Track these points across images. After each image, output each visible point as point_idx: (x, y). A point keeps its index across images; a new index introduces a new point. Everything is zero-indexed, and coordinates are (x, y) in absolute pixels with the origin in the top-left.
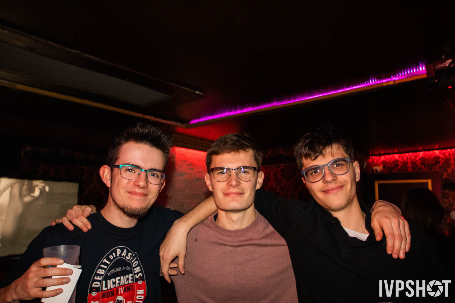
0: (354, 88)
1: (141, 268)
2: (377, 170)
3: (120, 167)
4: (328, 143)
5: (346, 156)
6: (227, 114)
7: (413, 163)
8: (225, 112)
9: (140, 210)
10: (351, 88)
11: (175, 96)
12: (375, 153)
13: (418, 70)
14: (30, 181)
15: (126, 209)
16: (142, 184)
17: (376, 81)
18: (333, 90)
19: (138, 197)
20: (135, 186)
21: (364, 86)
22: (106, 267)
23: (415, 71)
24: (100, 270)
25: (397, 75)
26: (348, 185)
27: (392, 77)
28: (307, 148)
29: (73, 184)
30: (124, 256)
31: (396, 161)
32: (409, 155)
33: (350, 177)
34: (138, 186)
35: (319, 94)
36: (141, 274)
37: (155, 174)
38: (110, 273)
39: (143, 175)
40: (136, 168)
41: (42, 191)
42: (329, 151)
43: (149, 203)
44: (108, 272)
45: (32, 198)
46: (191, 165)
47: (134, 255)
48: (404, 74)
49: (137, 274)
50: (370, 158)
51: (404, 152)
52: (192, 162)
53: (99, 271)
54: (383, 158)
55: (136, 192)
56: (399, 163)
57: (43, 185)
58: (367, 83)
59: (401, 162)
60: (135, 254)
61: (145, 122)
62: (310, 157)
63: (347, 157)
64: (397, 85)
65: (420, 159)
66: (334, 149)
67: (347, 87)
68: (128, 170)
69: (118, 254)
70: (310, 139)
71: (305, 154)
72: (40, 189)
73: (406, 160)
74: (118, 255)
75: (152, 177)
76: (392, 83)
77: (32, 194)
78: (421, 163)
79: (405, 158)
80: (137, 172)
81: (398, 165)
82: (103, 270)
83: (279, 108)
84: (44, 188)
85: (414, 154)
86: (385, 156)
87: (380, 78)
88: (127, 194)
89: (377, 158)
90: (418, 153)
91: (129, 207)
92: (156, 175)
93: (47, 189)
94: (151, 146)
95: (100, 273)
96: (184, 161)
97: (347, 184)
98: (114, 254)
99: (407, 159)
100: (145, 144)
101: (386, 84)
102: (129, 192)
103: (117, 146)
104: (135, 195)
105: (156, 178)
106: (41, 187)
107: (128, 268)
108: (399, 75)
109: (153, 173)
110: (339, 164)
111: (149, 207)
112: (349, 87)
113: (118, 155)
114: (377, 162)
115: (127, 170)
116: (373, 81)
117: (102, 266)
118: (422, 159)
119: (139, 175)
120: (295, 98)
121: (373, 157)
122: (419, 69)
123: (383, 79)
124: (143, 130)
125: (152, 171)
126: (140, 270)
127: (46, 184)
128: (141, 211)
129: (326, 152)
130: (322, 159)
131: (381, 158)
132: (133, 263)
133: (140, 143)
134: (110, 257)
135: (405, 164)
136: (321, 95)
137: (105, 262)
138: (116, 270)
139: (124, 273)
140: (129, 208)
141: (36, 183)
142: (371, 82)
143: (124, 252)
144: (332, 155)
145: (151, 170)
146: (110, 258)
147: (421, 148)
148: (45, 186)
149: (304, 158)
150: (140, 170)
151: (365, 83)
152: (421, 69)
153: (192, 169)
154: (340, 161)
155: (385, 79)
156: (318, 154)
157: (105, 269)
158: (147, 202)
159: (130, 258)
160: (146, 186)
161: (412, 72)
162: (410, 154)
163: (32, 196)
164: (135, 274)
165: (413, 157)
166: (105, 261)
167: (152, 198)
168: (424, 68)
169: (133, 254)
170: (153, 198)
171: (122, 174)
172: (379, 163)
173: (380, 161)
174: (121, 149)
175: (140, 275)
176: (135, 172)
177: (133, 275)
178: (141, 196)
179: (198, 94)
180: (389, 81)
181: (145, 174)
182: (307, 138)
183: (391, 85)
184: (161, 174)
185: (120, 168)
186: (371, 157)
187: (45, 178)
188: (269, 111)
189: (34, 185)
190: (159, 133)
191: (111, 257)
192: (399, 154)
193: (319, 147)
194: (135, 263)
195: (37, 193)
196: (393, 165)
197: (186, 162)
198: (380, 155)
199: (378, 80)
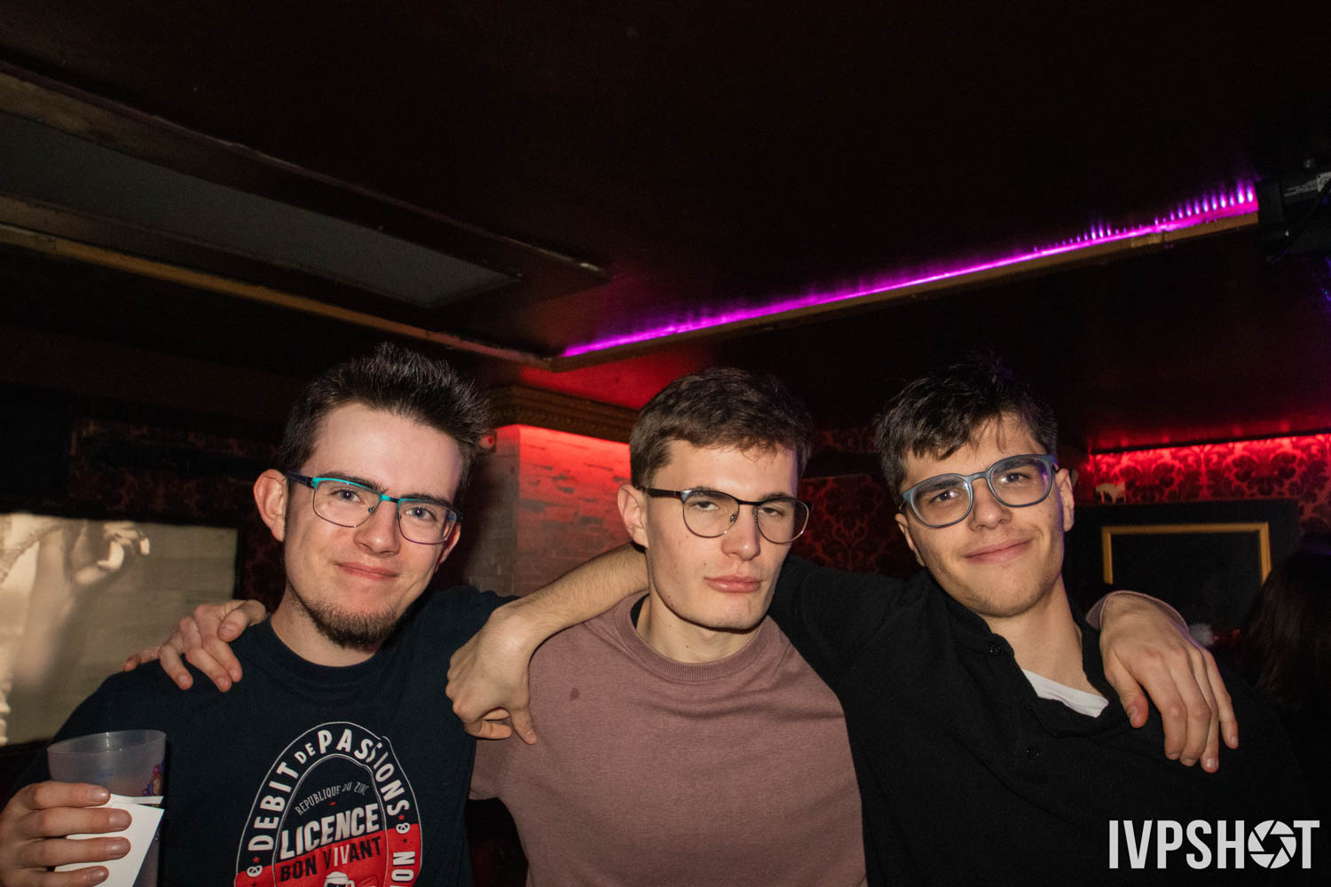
0: (1044, 253)
1: (404, 785)
2: (1108, 497)
3: (313, 485)
4: (988, 407)
5: (1039, 449)
6: (671, 329)
7: (1216, 474)
8: (666, 325)
9: (368, 621)
10: (1036, 255)
11: (520, 275)
12: (1104, 444)
13: (1232, 202)
14: (95, 524)
15: (327, 615)
16: (380, 540)
17: (1109, 233)
18: (985, 262)
19: (366, 582)
20: (359, 548)
21: (1073, 247)
22: (287, 789)
23: (1223, 204)
24: (269, 798)
25: (1172, 218)
26: (1041, 540)
27: (1156, 222)
28: (922, 422)
29: (222, 532)
30: (348, 750)
31: (1166, 469)
32: (1202, 451)
33: (1050, 516)
34: (369, 548)
35: (943, 273)
36: (404, 803)
37: (425, 510)
38: (304, 805)
39: (387, 510)
40: (365, 490)
41: (131, 553)
42: (991, 432)
43: (400, 602)
44: (296, 803)
45: (103, 575)
46: (565, 479)
47: (380, 745)
48: (1193, 212)
49: (394, 802)
50: (1087, 461)
51: (1189, 444)
52: (569, 471)
53: (268, 802)
54: (1126, 460)
55: (360, 564)
56: (1174, 474)
57: (133, 534)
58: (1083, 240)
59: (1180, 469)
60: (384, 742)
61: (403, 344)
62: (931, 451)
63: (1042, 453)
64: (1172, 246)
65: (1235, 462)
66: (1005, 426)
67: (1026, 253)
68: (339, 494)
69: (323, 746)
70: (931, 395)
71: (916, 440)
72: (125, 548)
73: (1195, 465)
74: (323, 750)
75: (416, 520)
76: (1156, 240)
77: (102, 563)
78: (1237, 475)
79: (1191, 459)
80: (366, 502)
81: (1172, 481)
82: (280, 800)
83: (823, 314)
84: (136, 543)
85: (1219, 448)
86: (1133, 453)
87: (1119, 226)
88: (332, 571)
89: (1109, 459)
90: (1231, 445)
91: (334, 613)
92: (429, 512)
93: (145, 546)
94: (417, 421)
95: (272, 807)
96: (545, 467)
97: (1038, 538)
98: (308, 746)
99: (1198, 461)
100: (399, 412)
101: (1140, 244)
102: (340, 565)
103: (312, 413)
104: (357, 573)
105: (429, 524)
106: (128, 542)
107: (361, 788)
108: (1177, 216)
109: (420, 506)
110: (1016, 475)
111: (399, 613)
112: (1032, 252)
113: (312, 441)
114: (1107, 473)
115: (334, 493)
116: (1101, 234)
117: (273, 784)
118: (1240, 462)
119: (373, 511)
120: (871, 284)
121: (1099, 457)
122: (1236, 200)
123: (1129, 230)
124: (395, 368)
125: (414, 502)
126: (402, 791)
127: (141, 533)
128: (371, 627)
129: (982, 433)
130: (968, 457)
131: (1121, 458)
132: (375, 772)
133: (383, 409)
134: (297, 755)
135: (1192, 475)
136: (947, 275)
137: (283, 773)
138: (323, 796)
139: (346, 803)
140: (335, 616)
141: (112, 528)
142: (1094, 236)
143: (343, 739)
144: (1000, 445)
145: (413, 497)
146: (298, 761)
147: (1238, 432)
148: (141, 538)
149: (911, 453)
150: (376, 498)
151: (1079, 240)
152: (1241, 199)
153: (566, 490)
154: (1021, 465)
155: (1137, 228)
156: (956, 442)
157: (285, 795)
158: (393, 599)
159: (369, 755)
160: (395, 549)
161: (1215, 206)
162: (1207, 448)
163: (101, 568)
164: (386, 804)
165: (1215, 458)
166: (283, 768)
167: (411, 584)
168: (1250, 197)
169: (375, 742)
170: (412, 586)
171: (319, 505)
172: (1115, 475)
173: (1117, 469)
174: (323, 423)
175: (403, 807)
176: (362, 502)
177: (379, 806)
178: (376, 579)
179: (587, 269)
180: (1147, 235)
181: (393, 511)
182: (920, 392)
183: (1154, 245)
184: (444, 511)
185: (313, 488)
186: (1091, 457)
187: (138, 514)
188: (794, 321)
189: (106, 536)
190: (446, 381)
191: (300, 757)
192: (1173, 450)
193: (961, 419)
194: (385, 770)
195: (116, 558)
196: (1157, 482)
197: (551, 469)
198: (1119, 451)
199: (1117, 232)
